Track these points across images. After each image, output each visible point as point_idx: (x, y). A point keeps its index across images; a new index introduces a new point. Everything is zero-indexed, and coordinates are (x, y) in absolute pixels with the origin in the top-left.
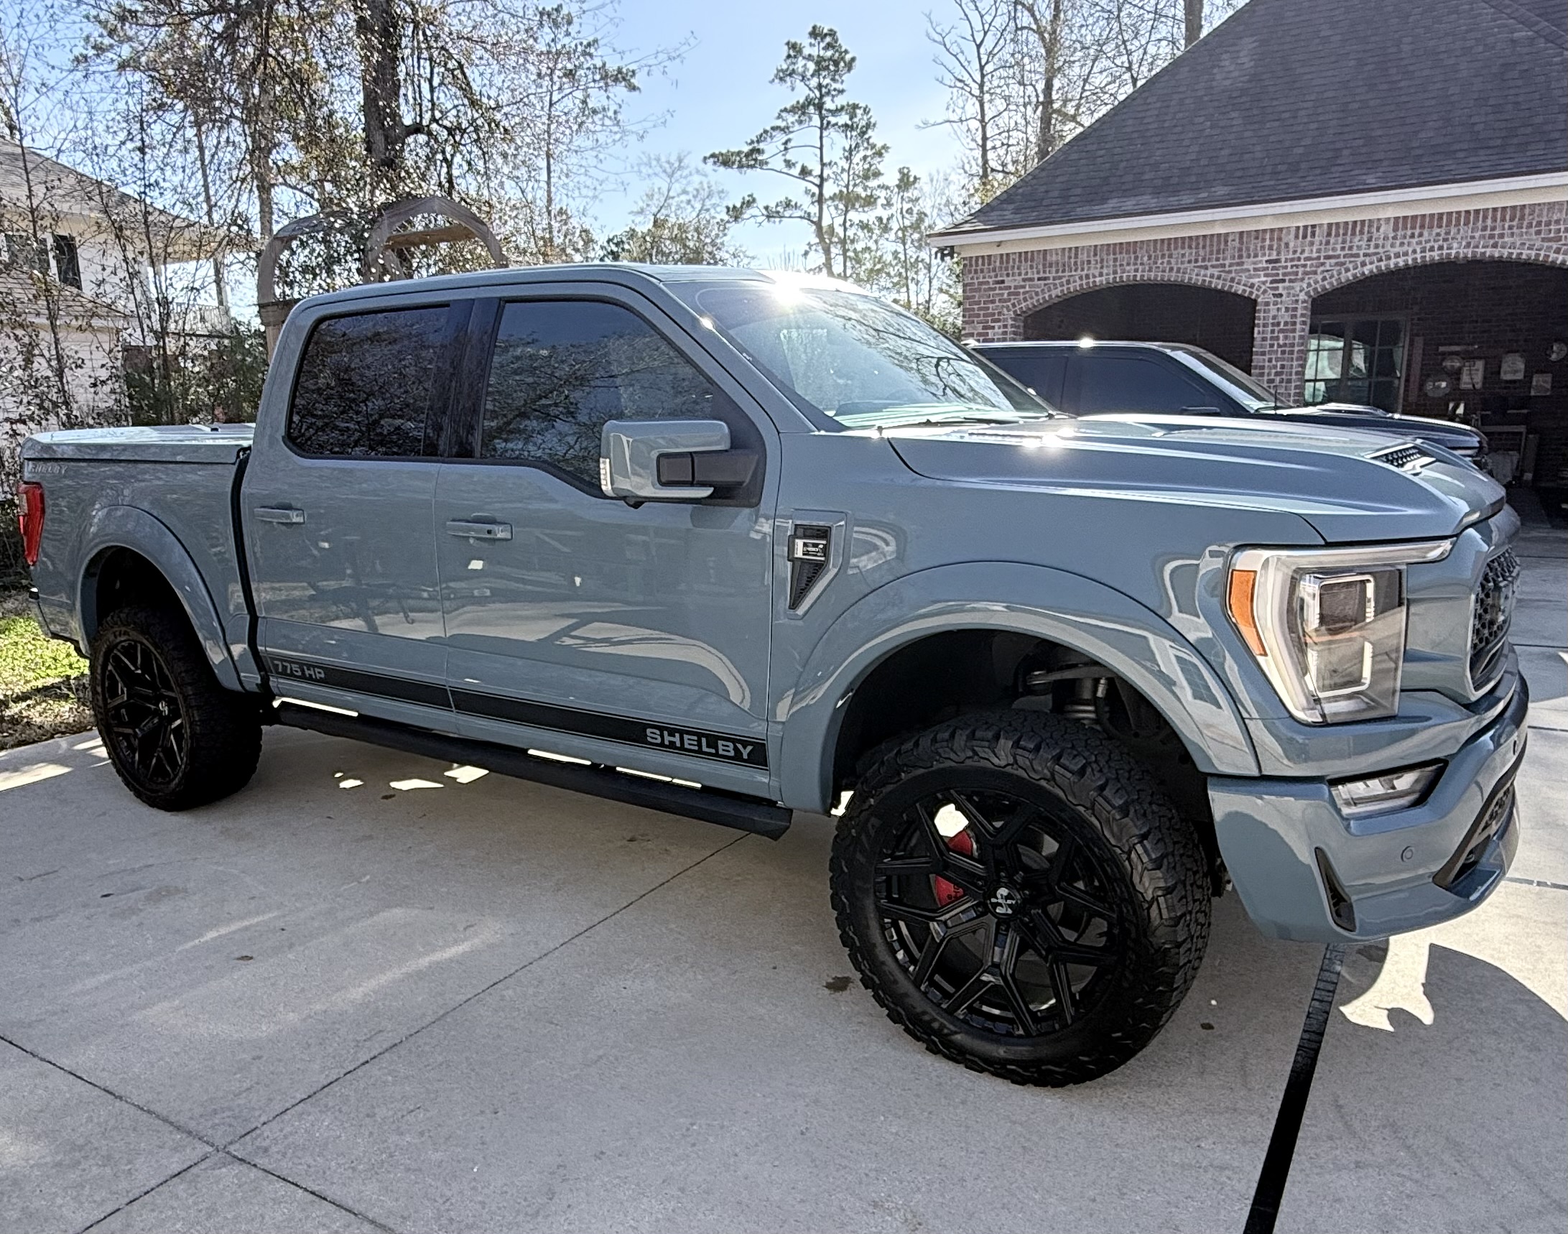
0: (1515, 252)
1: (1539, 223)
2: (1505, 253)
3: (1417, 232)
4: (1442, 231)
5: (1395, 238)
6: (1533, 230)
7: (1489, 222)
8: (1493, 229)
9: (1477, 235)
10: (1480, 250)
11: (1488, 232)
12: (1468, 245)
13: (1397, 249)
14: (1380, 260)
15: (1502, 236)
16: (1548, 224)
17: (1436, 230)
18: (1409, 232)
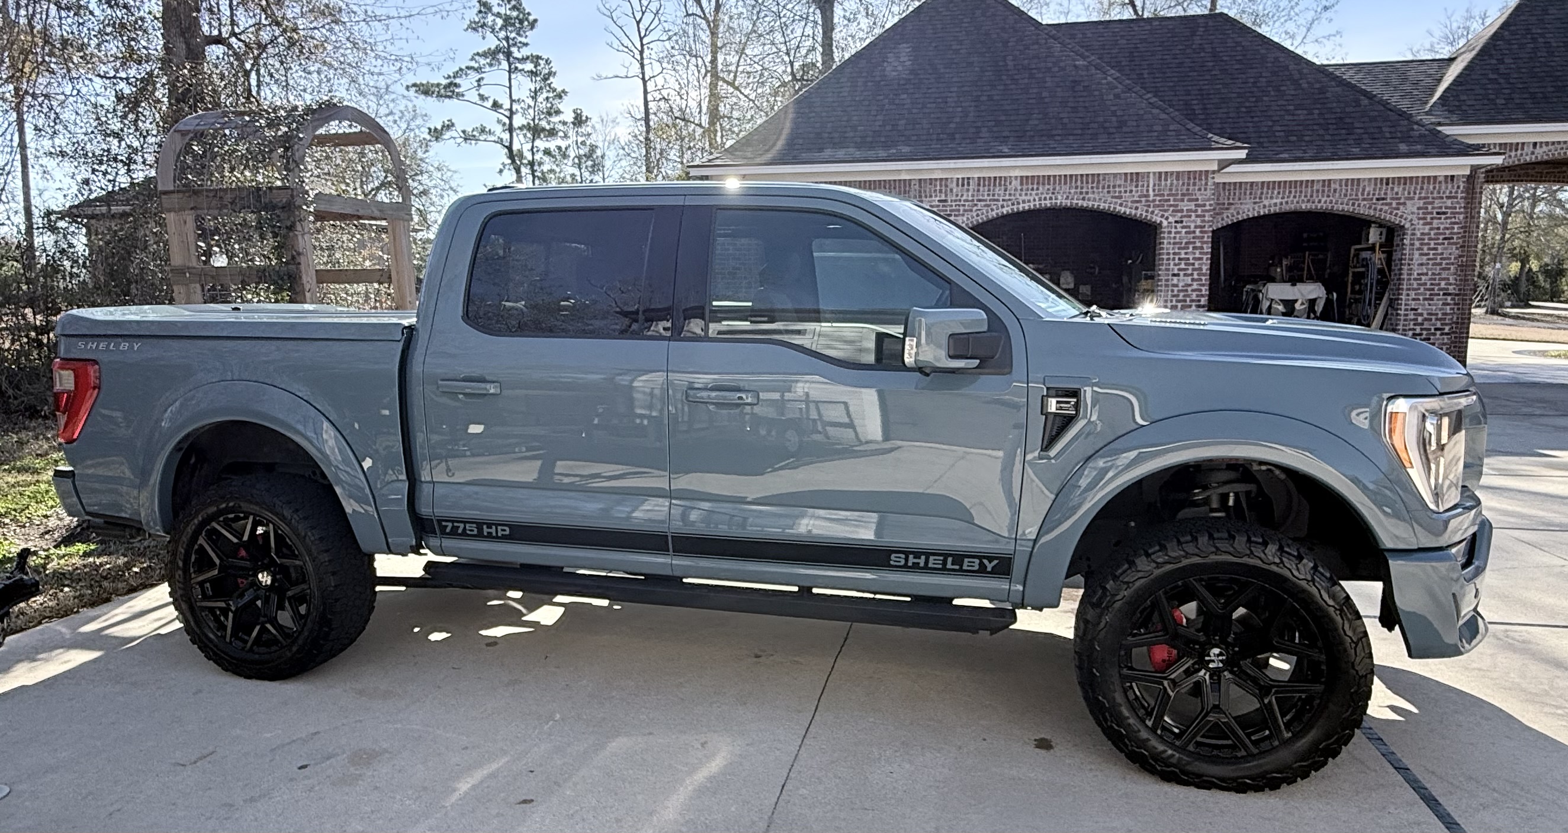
0: (1096, 204)
1: (1109, 187)
2: (1090, 204)
3: (1035, 187)
4: (1051, 187)
5: (1021, 190)
6: (1106, 190)
7: (1079, 183)
8: (1082, 188)
9: (1073, 191)
10: (1075, 201)
11: (1079, 190)
12: (1067, 198)
13: (1024, 197)
14: (1013, 204)
15: (1087, 193)
16: (1114, 187)
17: (1047, 187)
18: (1030, 187)
